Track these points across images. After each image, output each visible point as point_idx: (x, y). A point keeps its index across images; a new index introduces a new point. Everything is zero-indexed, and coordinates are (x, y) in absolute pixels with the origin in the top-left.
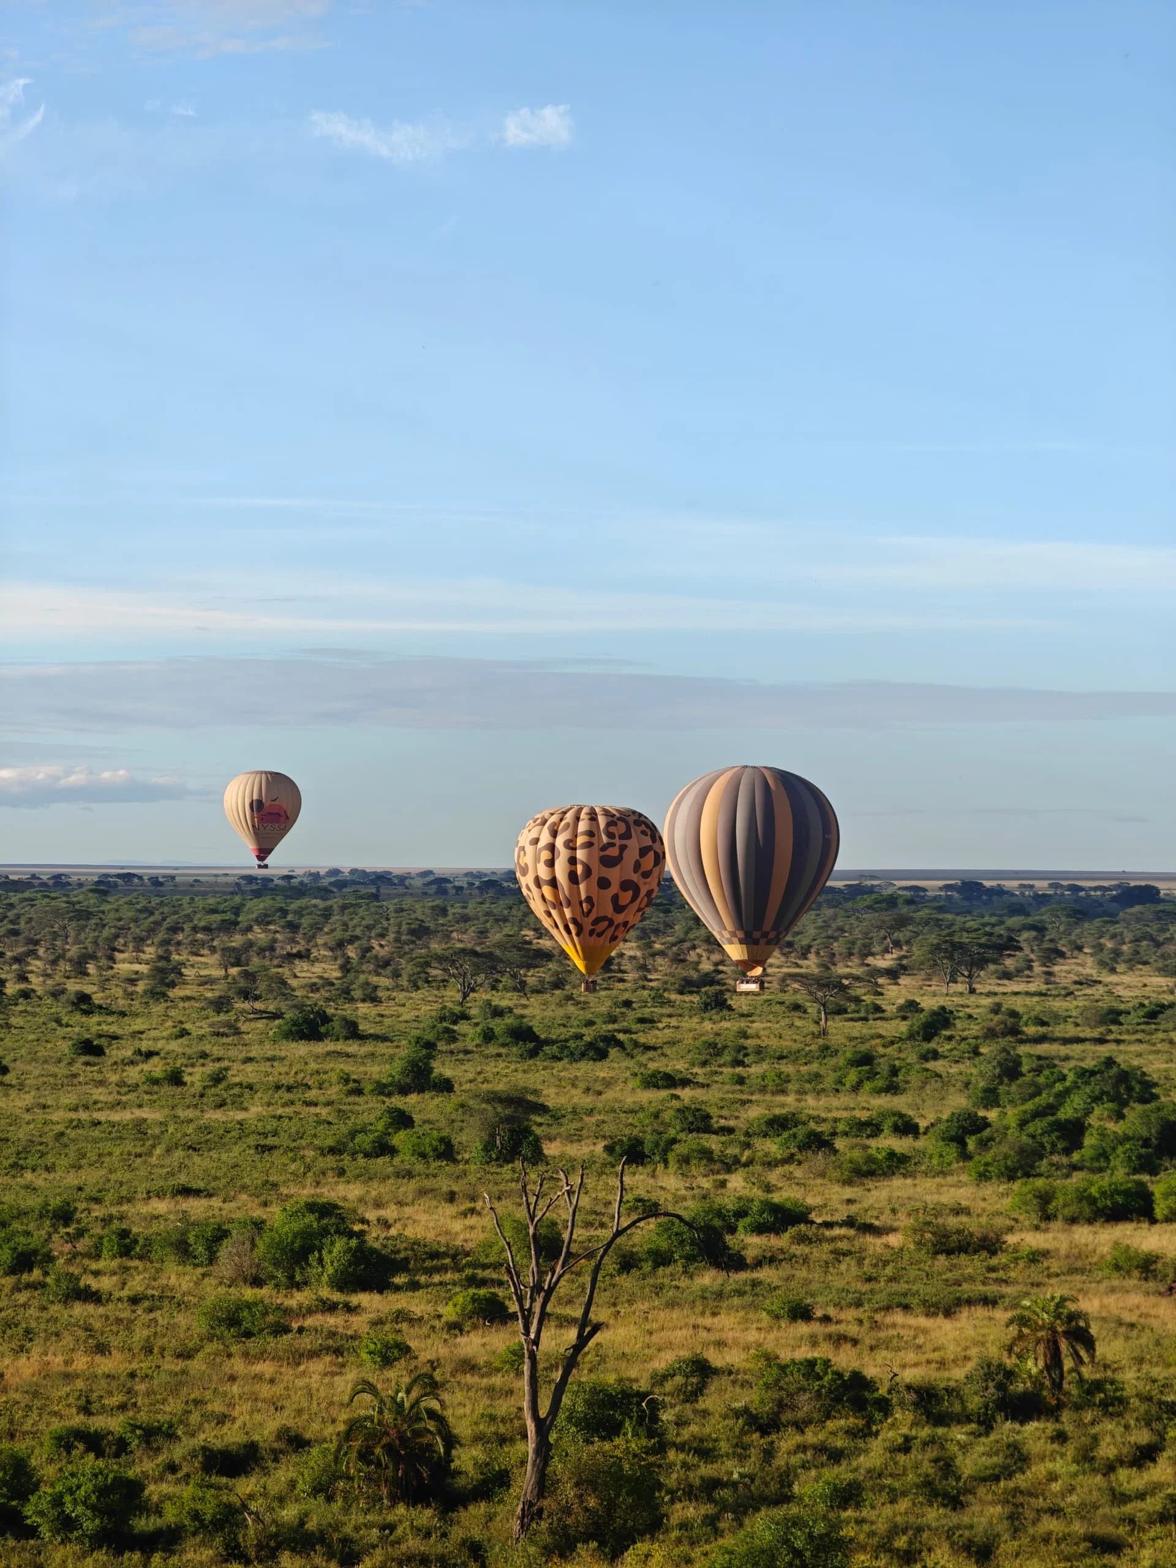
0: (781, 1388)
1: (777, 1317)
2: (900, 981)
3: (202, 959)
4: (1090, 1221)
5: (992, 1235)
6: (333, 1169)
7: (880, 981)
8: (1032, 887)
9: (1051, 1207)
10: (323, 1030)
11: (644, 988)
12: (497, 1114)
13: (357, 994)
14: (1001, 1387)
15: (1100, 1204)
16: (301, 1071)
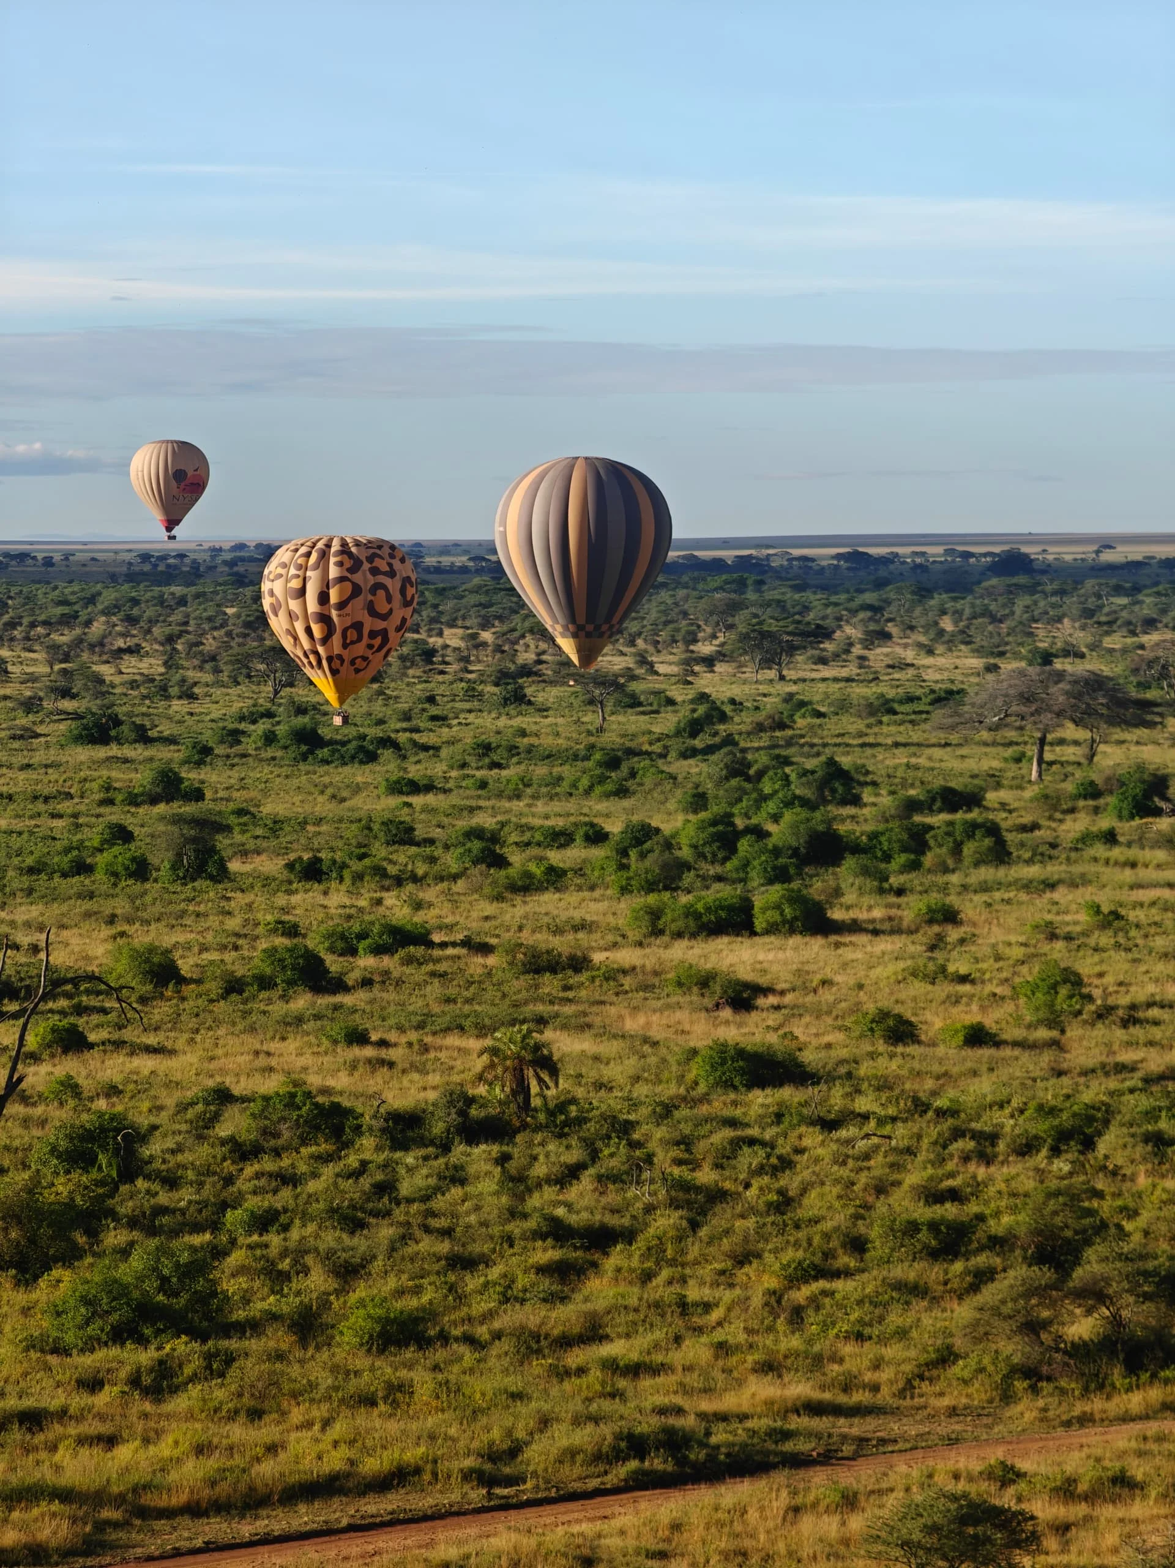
0: (266, 1118)
1: (335, 1042)
2: (716, 669)
3: (32, 655)
4: (693, 936)
5: (579, 954)
6: (22, 890)
7: (697, 668)
8: (923, 554)
9: (661, 924)
10: (113, 733)
11: (461, 680)
12: (183, 835)
13: (174, 691)
14: (462, 1113)
15: (705, 919)
16: (71, 779)
